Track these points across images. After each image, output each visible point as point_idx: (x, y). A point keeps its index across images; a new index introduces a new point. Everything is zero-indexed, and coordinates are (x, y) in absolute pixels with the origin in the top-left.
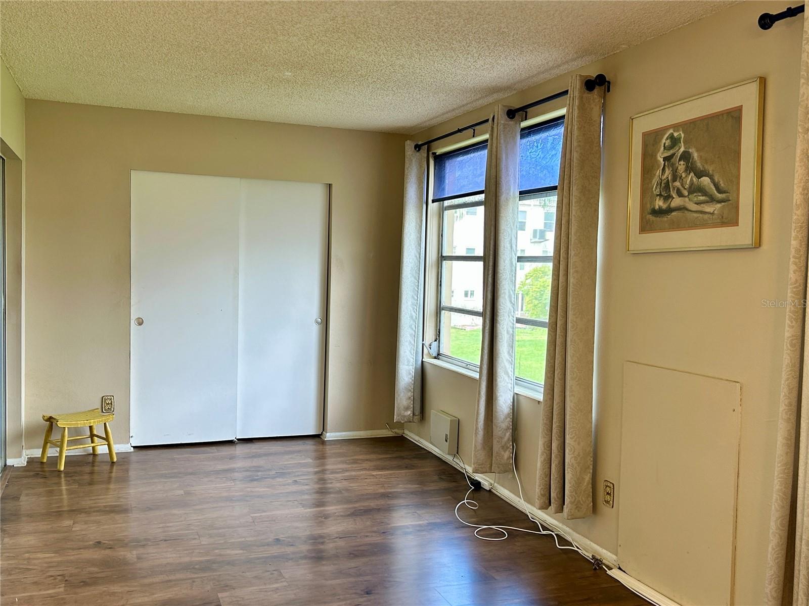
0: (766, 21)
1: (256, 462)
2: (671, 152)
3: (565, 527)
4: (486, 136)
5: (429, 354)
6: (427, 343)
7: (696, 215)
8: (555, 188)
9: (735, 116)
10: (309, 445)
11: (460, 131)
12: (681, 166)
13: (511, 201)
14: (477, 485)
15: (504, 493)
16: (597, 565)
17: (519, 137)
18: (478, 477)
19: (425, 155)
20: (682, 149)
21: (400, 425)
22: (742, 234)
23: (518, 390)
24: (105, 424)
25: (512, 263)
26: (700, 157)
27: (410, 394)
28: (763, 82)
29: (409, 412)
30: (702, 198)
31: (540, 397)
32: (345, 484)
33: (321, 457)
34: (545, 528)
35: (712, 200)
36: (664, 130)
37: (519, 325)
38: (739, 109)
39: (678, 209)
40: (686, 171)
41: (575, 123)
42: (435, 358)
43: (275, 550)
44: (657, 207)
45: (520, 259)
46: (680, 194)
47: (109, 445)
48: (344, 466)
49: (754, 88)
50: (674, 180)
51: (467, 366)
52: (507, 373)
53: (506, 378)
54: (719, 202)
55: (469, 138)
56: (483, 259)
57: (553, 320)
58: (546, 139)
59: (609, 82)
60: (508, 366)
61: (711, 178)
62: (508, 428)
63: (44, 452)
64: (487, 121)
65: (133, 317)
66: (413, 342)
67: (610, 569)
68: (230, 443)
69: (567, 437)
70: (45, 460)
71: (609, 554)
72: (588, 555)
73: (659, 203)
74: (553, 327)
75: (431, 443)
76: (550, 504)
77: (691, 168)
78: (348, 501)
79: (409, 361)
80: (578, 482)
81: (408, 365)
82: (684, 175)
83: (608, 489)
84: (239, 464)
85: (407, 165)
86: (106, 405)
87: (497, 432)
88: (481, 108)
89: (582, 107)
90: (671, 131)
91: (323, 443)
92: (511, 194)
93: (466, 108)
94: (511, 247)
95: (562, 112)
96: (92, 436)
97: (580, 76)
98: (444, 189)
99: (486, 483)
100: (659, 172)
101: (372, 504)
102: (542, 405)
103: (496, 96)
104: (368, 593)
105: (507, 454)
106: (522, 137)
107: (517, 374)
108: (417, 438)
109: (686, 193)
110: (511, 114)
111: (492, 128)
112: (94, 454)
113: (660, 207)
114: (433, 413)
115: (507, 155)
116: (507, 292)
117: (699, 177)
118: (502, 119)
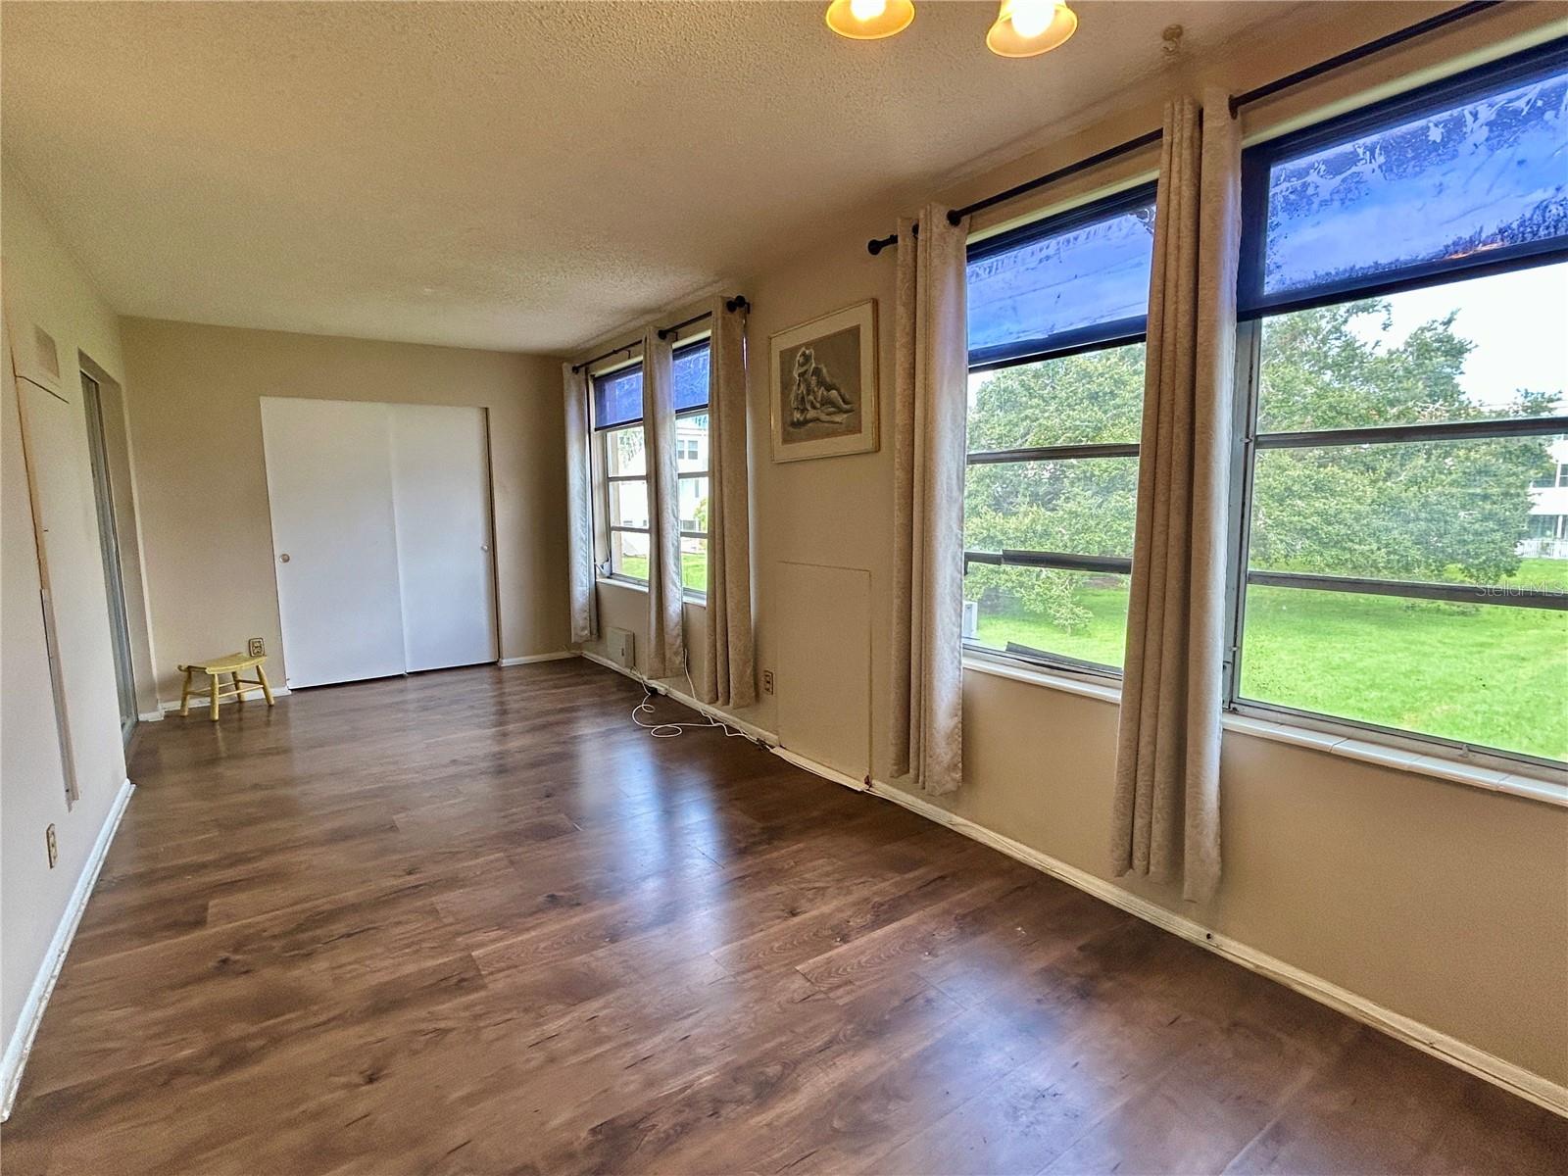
0: (875, 247)
1: (428, 693)
2: (805, 368)
3: (731, 717)
4: (640, 358)
5: (602, 575)
6: (598, 563)
7: (826, 425)
8: (706, 406)
9: (855, 332)
10: (486, 673)
11: (615, 352)
12: (814, 380)
13: (668, 419)
14: (654, 691)
15: (679, 695)
16: (762, 746)
17: (671, 358)
18: (654, 684)
19: (584, 377)
20: (814, 365)
21: (579, 646)
22: (864, 440)
23: (686, 599)
24: (257, 667)
25: (673, 480)
26: (828, 371)
27: (586, 615)
28: (875, 303)
29: (586, 632)
30: (833, 409)
31: (704, 603)
32: (523, 704)
33: (500, 681)
34: (715, 721)
35: (841, 411)
36: (796, 349)
37: (683, 539)
38: (858, 328)
39: (811, 421)
40: (817, 386)
41: (720, 342)
42: (608, 578)
43: (452, 770)
44: (795, 420)
45: (681, 476)
46: (814, 407)
47: (264, 689)
48: (524, 688)
49: (868, 308)
50: (808, 395)
51: (639, 582)
52: (675, 585)
53: (674, 588)
54: (847, 412)
55: (624, 360)
56: (647, 478)
57: (711, 529)
58: (698, 358)
59: (749, 304)
60: (675, 576)
61: (838, 390)
62: (678, 635)
63: (183, 705)
64: (640, 342)
65: (278, 553)
66: (584, 563)
67: (772, 747)
68: (401, 677)
69: (730, 635)
70: (186, 713)
71: (771, 735)
72: (754, 739)
73: (797, 416)
74: (711, 536)
75: (608, 658)
76: (717, 699)
77: (821, 383)
78: (526, 719)
79: (582, 583)
80: (741, 675)
81: (582, 586)
82: (816, 389)
83: (768, 679)
84: (411, 696)
85: (566, 387)
86: (255, 649)
87: (668, 639)
88: (636, 330)
89: (725, 326)
90: (803, 349)
91: (500, 669)
92: (668, 411)
93: (621, 329)
94: (671, 463)
95: (708, 333)
96: (237, 682)
97: (722, 298)
98: (605, 417)
99: (662, 689)
100: (795, 388)
101: (551, 718)
102: (706, 611)
103: (649, 317)
104: (548, 796)
105: (678, 660)
106: (675, 358)
107: (684, 585)
108: (595, 656)
109: (818, 405)
110: (662, 335)
111: (646, 348)
112: (240, 702)
113: (798, 420)
114: (609, 631)
115: (661, 373)
116: (670, 507)
117: (828, 390)
118: (655, 340)
